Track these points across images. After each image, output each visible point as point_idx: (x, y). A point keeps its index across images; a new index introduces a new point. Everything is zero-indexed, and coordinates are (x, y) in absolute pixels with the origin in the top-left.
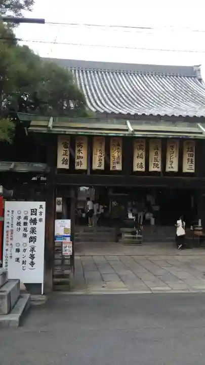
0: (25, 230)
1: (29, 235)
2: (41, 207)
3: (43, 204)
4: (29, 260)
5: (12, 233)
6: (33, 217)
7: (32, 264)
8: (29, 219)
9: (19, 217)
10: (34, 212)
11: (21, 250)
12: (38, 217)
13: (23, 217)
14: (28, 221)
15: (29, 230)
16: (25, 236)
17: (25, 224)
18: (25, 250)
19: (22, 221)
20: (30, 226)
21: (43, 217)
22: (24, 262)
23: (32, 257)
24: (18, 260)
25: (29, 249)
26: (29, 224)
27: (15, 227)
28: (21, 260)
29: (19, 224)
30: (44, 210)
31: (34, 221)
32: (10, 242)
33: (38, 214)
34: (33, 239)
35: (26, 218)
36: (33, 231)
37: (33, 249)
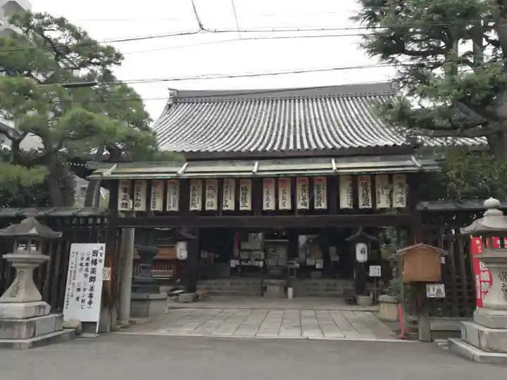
0: (87, 270)
1: (90, 275)
2: (102, 248)
3: (104, 245)
4: (88, 300)
5: (75, 273)
6: (94, 258)
7: (90, 303)
8: (91, 260)
9: (82, 259)
10: (95, 253)
11: (82, 290)
12: (99, 258)
13: (85, 258)
14: (90, 262)
15: (90, 270)
16: (86, 275)
17: (87, 264)
18: (85, 290)
19: (84, 262)
20: (91, 266)
21: (103, 258)
22: (83, 301)
23: (91, 296)
24: (78, 299)
25: (88, 288)
26: (90, 264)
27: (79, 267)
28: (80, 300)
29: (81, 264)
30: (103, 252)
31: (95, 262)
32: (73, 281)
33: (99, 255)
34: (92, 279)
35: (88, 259)
36: (94, 271)
37: (92, 289)
